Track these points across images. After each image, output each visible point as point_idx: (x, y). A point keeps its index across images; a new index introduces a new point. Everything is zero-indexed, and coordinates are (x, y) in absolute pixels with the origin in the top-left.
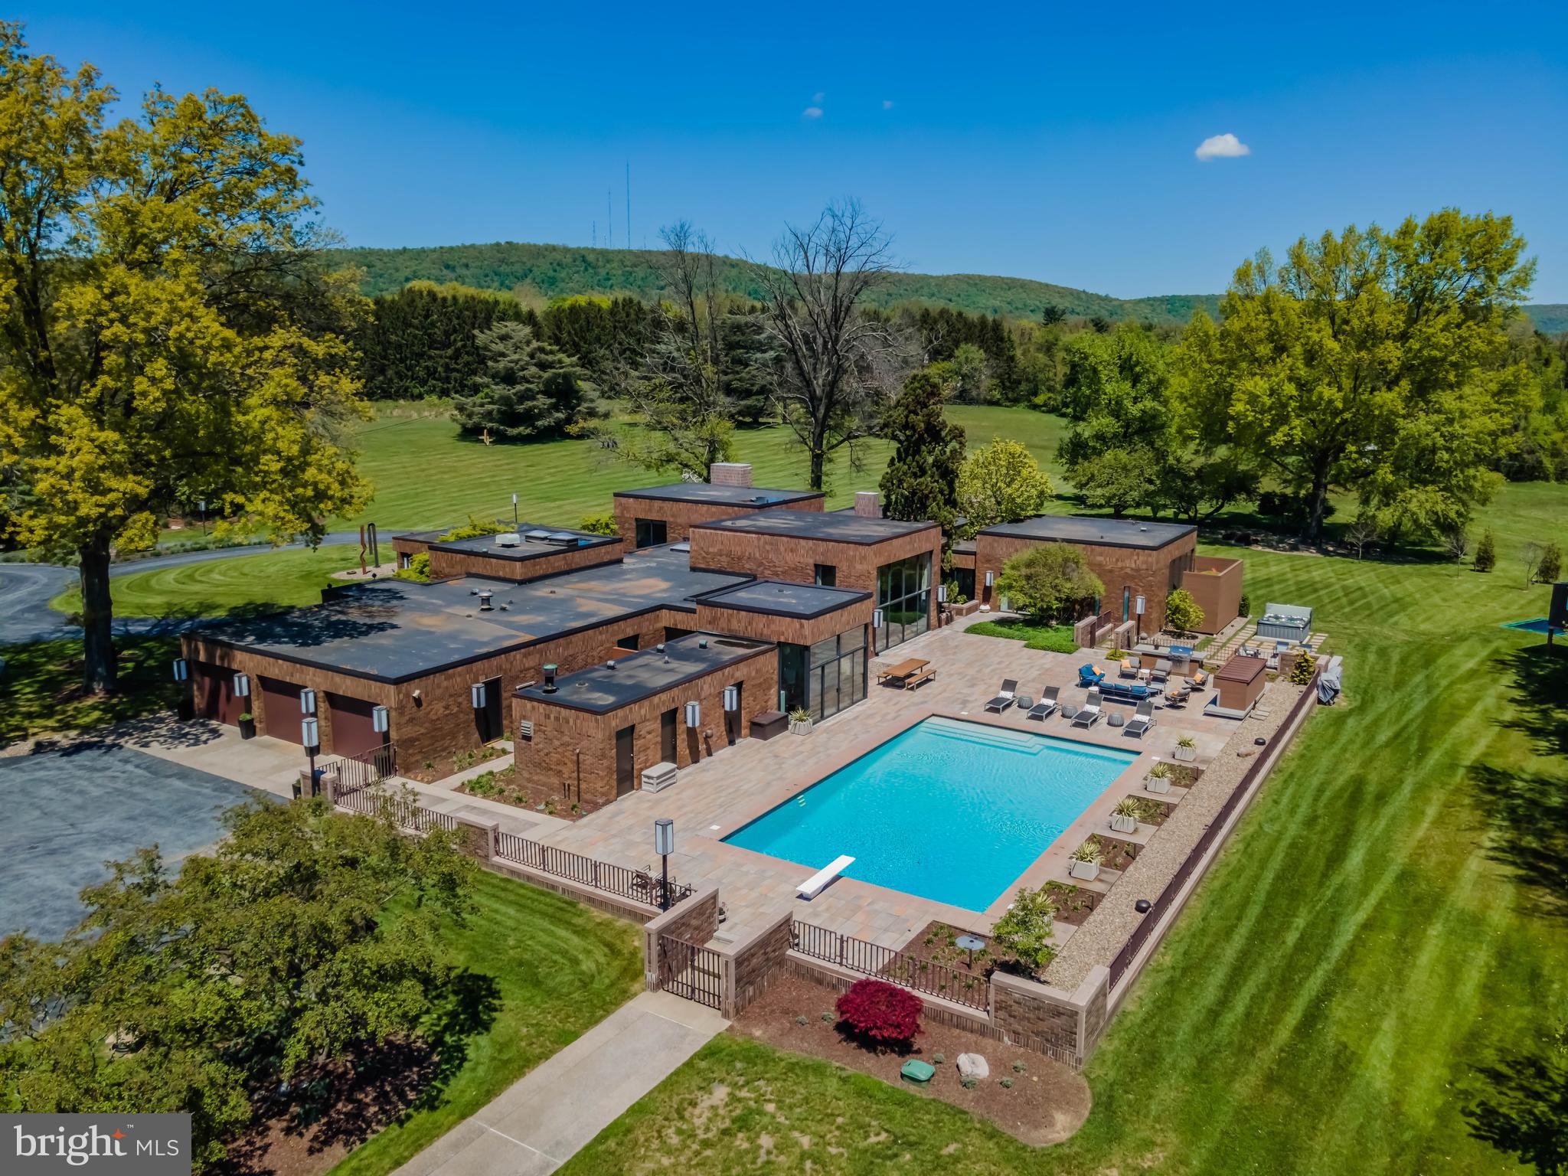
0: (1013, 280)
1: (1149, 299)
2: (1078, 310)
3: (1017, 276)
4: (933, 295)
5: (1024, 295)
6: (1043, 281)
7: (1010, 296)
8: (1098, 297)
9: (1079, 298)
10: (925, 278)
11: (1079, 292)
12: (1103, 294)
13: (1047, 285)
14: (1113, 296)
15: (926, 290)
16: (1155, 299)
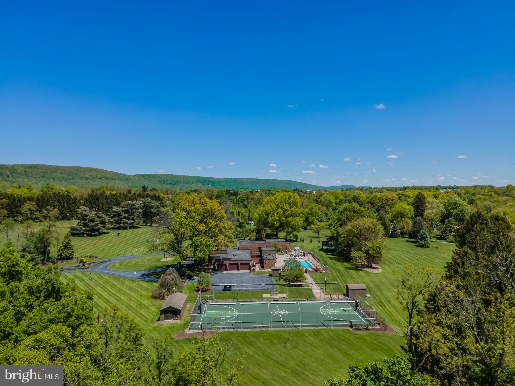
0: (91, 168)
1: (137, 175)
2: (115, 178)
3: (93, 167)
4: (62, 173)
5: (96, 173)
6: (102, 169)
7: (91, 173)
8: (121, 174)
9: (115, 174)
10: (57, 167)
11: (115, 173)
12: (122, 173)
13: (103, 170)
14: (126, 174)
15: (59, 171)
16: (139, 175)
